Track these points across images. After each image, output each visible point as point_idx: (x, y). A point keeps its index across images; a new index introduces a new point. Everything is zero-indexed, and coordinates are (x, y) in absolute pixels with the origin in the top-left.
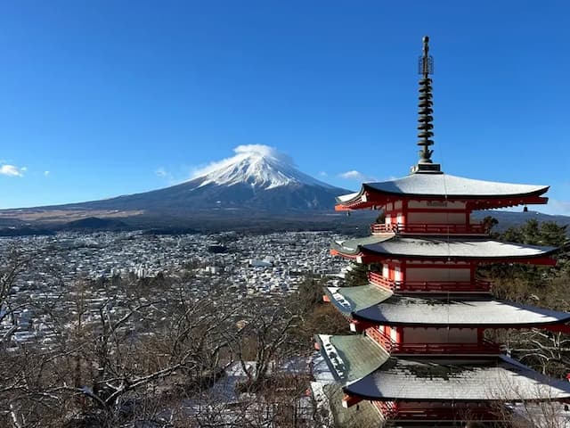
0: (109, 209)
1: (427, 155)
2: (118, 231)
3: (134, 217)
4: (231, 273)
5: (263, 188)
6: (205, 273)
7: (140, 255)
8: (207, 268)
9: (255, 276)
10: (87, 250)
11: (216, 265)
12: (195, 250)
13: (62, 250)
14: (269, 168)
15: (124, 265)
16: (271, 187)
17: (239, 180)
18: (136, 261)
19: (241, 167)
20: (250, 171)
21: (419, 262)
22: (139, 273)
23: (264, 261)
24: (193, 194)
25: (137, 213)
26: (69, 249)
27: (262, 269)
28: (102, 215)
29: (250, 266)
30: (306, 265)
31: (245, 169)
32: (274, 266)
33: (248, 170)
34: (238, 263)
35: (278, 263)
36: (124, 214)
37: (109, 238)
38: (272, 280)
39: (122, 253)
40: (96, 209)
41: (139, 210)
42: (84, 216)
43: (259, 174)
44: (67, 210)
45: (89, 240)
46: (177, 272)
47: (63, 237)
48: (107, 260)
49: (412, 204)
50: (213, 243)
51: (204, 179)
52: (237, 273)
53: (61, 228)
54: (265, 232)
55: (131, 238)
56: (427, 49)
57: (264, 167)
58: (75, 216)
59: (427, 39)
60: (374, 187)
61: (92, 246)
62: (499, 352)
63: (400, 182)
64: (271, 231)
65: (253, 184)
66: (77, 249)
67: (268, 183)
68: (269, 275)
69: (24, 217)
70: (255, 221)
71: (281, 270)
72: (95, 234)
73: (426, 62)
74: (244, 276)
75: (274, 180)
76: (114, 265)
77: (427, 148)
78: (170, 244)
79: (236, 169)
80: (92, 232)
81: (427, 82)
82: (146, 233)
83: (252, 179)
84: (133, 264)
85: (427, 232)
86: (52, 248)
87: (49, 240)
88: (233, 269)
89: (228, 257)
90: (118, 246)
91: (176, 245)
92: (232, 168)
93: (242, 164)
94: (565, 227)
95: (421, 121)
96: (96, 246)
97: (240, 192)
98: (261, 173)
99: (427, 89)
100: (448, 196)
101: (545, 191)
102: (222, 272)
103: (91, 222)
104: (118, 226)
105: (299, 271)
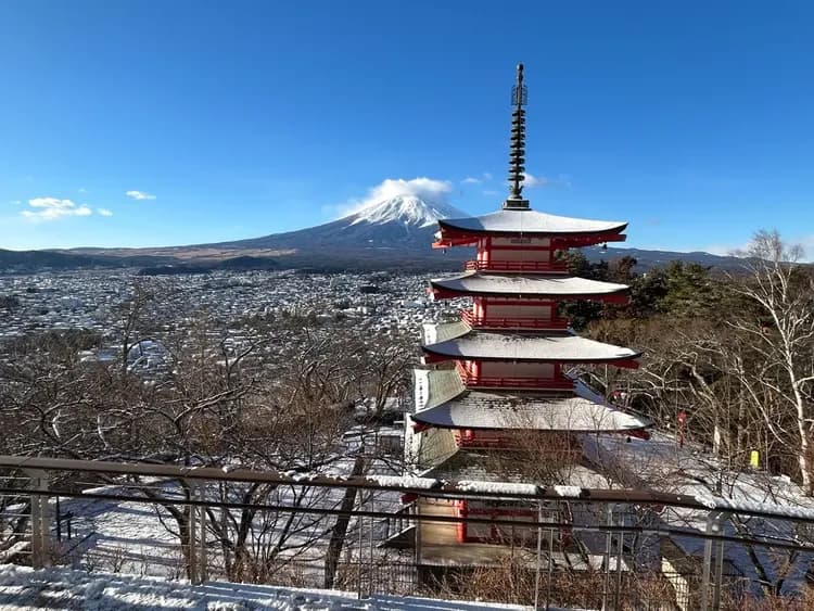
0: (261, 248)
1: (517, 191)
2: (271, 270)
3: (288, 256)
4: (383, 314)
5: (417, 225)
6: (356, 314)
7: (293, 295)
8: (359, 309)
9: (407, 317)
10: (240, 288)
11: (367, 305)
12: (347, 290)
13: (217, 289)
14: (424, 205)
15: (277, 304)
16: (424, 226)
17: (392, 217)
18: (289, 301)
19: (393, 205)
20: (404, 209)
21: (504, 299)
22: (292, 311)
23: (416, 302)
24: (346, 232)
25: (289, 252)
26: (224, 287)
27: (414, 310)
28: (256, 253)
29: (402, 307)
30: (459, 306)
31: (398, 206)
32: (426, 307)
33: (401, 207)
34: (389, 305)
35: (431, 304)
36: (277, 253)
37: (262, 277)
38: (424, 321)
39: (275, 292)
40: (248, 247)
41: (291, 249)
42: (238, 254)
43: (412, 211)
44: (221, 248)
45: (242, 279)
46: (329, 312)
47: (218, 275)
48: (261, 299)
49: (495, 242)
50: (365, 284)
51: (357, 216)
52: (389, 314)
53: (215, 266)
54: (418, 273)
55: (284, 277)
56: (521, 78)
57: (418, 204)
58: (230, 255)
59: (521, 68)
60: (450, 223)
61: (246, 285)
62: (572, 387)
63: (483, 218)
64: (424, 271)
65: (406, 223)
66: (231, 287)
67: (422, 221)
68: (421, 317)
69: (179, 255)
70: (409, 261)
71: (433, 311)
72: (248, 273)
73: (520, 93)
74: (396, 317)
75: (428, 218)
76: (268, 304)
77: (517, 183)
78: (322, 284)
79: (389, 206)
80: (245, 271)
81: (519, 113)
82: (299, 272)
83: (405, 217)
84: (286, 303)
85: (507, 269)
86: (207, 286)
87: (205, 278)
88: (385, 310)
89: (381, 298)
90: (271, 285)
91: (328, 284)
92: (386, 204)
93: (394, 201)
94: (709, 268)
95: (513, 155)
96: (249, 285)
97: (394, 230)
98: (415, 210)
99: (520, 122)
100: (524, 233)
101: (623, 227)
102: (374, 312)
103: (245, 260)
104: (270, 264)
105: (452, 312)
